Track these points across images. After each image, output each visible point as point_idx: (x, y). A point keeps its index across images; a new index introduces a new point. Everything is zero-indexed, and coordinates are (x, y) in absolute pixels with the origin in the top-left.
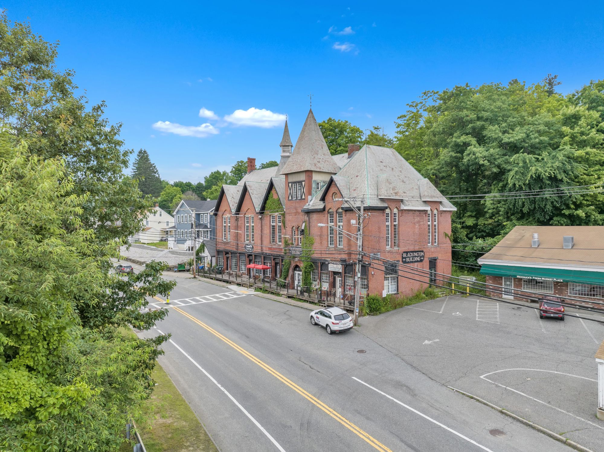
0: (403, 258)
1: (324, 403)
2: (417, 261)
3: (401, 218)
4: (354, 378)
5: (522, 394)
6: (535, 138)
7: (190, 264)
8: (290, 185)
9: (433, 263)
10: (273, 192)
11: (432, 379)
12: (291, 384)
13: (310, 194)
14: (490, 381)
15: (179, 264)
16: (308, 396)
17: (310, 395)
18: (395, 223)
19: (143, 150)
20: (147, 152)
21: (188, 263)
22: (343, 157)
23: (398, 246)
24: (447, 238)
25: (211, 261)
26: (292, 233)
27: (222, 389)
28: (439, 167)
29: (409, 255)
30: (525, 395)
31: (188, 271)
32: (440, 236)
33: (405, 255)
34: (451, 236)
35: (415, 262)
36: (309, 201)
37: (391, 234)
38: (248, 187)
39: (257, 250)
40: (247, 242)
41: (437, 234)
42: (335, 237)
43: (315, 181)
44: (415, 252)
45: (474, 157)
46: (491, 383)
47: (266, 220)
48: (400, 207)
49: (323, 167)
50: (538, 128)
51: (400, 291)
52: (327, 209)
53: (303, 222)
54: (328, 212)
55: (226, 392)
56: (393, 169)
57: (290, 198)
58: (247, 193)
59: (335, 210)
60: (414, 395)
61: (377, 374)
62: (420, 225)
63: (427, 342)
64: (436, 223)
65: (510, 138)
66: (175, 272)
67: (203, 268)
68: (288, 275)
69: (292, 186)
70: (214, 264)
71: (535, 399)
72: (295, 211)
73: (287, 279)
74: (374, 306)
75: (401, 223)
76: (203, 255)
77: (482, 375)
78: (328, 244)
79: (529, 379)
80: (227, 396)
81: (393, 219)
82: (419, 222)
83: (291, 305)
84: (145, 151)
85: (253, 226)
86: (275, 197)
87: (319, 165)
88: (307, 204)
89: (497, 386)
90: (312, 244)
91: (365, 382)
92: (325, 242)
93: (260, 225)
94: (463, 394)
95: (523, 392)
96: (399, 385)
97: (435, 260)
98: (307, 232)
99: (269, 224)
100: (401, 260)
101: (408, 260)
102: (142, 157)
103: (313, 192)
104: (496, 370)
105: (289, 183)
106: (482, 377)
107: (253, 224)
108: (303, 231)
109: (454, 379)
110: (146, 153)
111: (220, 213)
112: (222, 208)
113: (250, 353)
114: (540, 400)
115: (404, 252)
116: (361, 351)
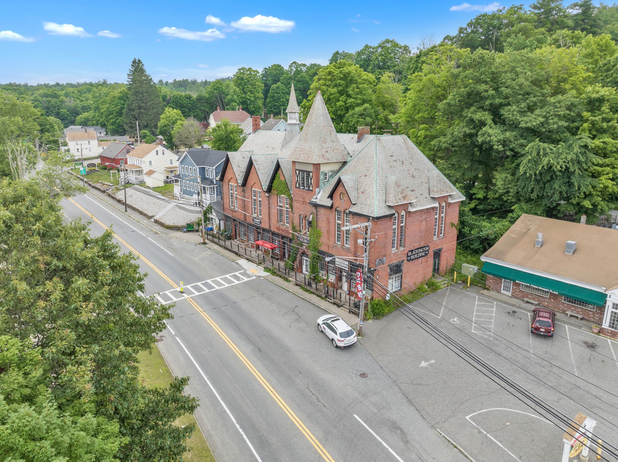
0: (408, 257)
1: (329, 453)
2: (422, 256)
3: (408, 219)
4: (355, 416)
5: (499, 444)
6: (554, 123)
7: (199, 224)
8: (297, 172)
9: (437, 254)
10: (279, 172)
11: (424, 418)
12: (300, 425)
13: (318, 186)
14: (474, 424)
15: (187, 224)
16: (315, 443)
17: (316, 441)
18: (402, 225)
19: (137, 59)
20: (142, 61)
21: (196, 223)
22: (352, 138)
23: (404, 247)
24: (454, 227)
25: (220, 224)
26: (300, 220)
27: (241, 430)
28: (451, 141)
29: (414, 253)
30: (501, 446)
31: (197, 231)
32: (446, 227)
33: (410, 254)
34: (458, 224)
35: (420, 257)
36: (317, 193)
37: (398, 237)
38: (254, 162)
39: (267, 227)
40: (255, 215)
41: (443, 226)
42: (342, 235)
43: (323, 172)
44: (420, 248)
45: (488, 138)
46: (474, 427)
47: (274, 199)
48: (407, 209)
49: (332, 157)
50: (558, 111)
51: (403, 287)
52: (334, 207)
53: (311, 214)
54: (336, 210)
55: (245, 436)
56: (403, 162)
57: (297, 185)
58: (253, 167)
59: (343, 210)
60: (406, 442)
61: (376, 411)
62: (426, 222)
63: (424, 364)
64: (443, 215)
65: (527, 122)
66: (184, 232)
67: (212, 229)
68: (296, 260)
69: (299, 173)
70: (222, 228)
71: (509, 452)
72: (302, 200)
73: (295, 263)
74: (377, 311)
75: (407, 224)
76: (211, 216)
77: (468, 415)
78: (335, 241)
79: (508, 424)
80: (246, 443)
81: (400, 221)
82: (426, 218)
83: (299, 297)
84: (139, 61)
85: (260, 201)
86: (282, 178)
87: (327, 155)
88: (315, 197)
89: (480, 432)
90: (320, 237)
91: (365, 423)
92: (332, 238)
93: (267, 202)
94: (449, 441)
95: (500, 442)
96: (395, 427)
97: (440, 251)
98: (314, 224)
99: (276, 203)
100: (406, 259)
101: (412, 257)
102: (136, 68)
103: (321, 184)
104: (481, 409)
105: (296, 170)
106: (467, 417)
107: (260, 199)
108: (310, 223)
109: (443, 419)
110: (141, 63)
111: (226, 180)
112: (228, 175)
113: (262, 375)
114: (513, 454)
115: (409, 251)
116: (363, 375)
